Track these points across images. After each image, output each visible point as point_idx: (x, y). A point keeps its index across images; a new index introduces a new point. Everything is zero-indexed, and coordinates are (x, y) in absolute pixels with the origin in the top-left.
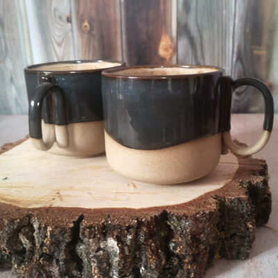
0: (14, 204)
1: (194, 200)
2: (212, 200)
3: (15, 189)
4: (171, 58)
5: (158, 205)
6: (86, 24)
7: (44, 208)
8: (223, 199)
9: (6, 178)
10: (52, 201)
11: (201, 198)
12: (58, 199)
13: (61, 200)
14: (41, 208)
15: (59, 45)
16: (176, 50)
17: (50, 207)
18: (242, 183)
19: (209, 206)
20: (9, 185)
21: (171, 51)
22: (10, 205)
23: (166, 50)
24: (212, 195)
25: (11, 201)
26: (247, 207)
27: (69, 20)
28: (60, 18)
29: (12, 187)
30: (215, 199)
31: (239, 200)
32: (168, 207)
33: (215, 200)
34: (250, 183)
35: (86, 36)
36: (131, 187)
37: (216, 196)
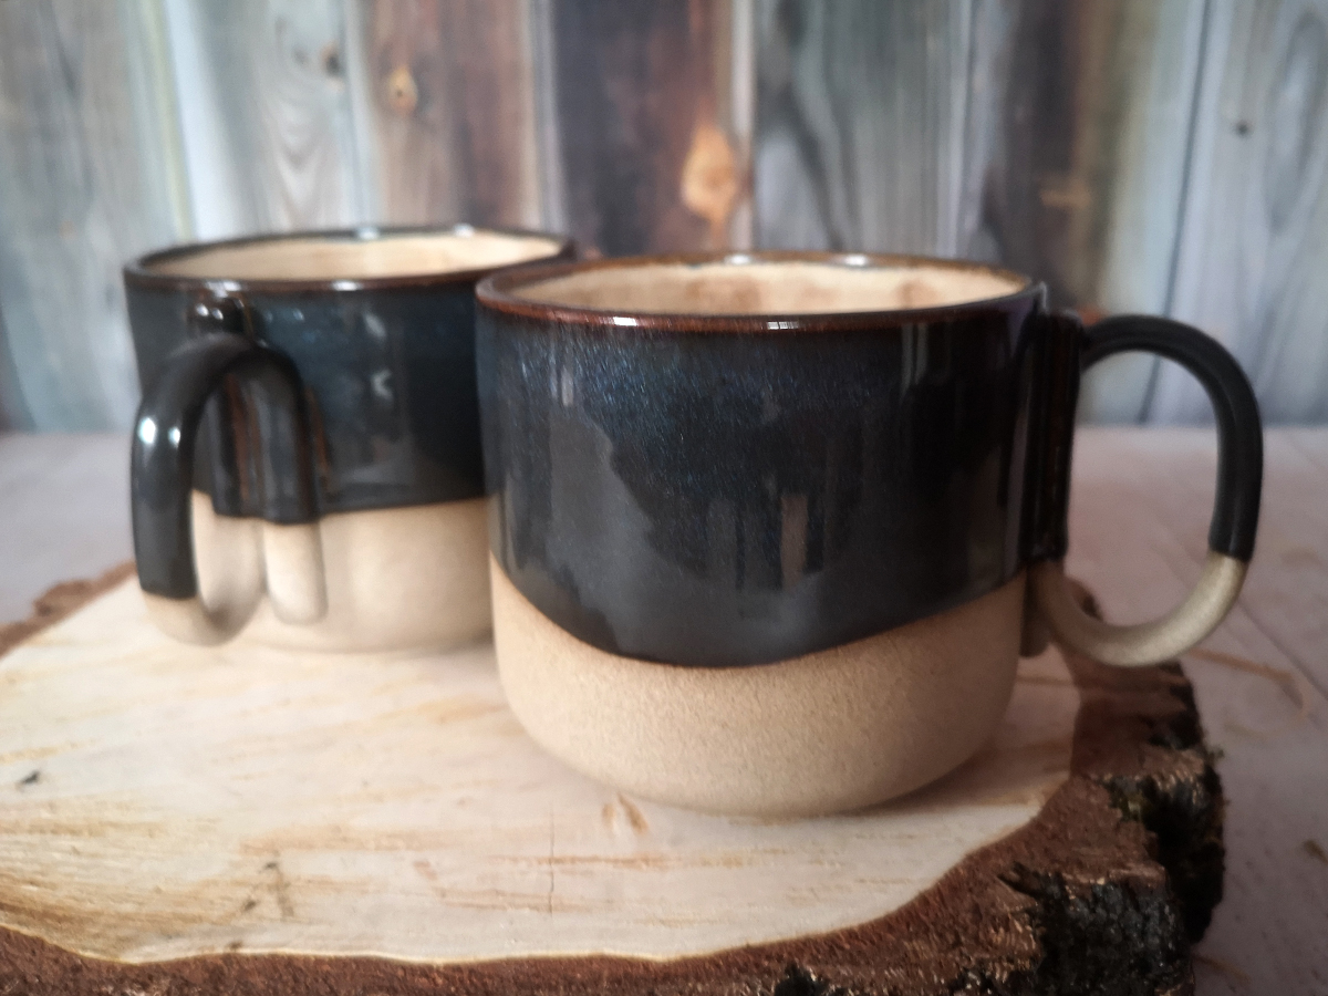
0: (53, 939)
1: (924, 899)
2: (1009, 901)
3: (66, 842)
4: (730, 218)
5: (759, 936)
6: (402, 81)
7: (201, 962)
8: (1055, 889)
9: (33, 778)
10: (243, 921)
11: (953, 887)
12: (269, 906)
13: (288, 910)
14: (184, 963)
15: (297, 160)
16: (748, 183)
17: (227, 958)
18: (1116, 793)
19: (998, 937)
20: (45, 815)
21: (730, 189)
22: (37, 944)
23: (713, 182)
24: (1003, 862)
25: (46, 915)
26: (1163, 918)
27: (334, 65)
28: (301, 57)
29: (57, 830)
30: (1017, 887)
31: (1129, 888)
32: (806, 946)
33: (1019, 897)
34: (1149, 788)
35: (401, 130)
36: (620, 826)
37: (1019, 868)
